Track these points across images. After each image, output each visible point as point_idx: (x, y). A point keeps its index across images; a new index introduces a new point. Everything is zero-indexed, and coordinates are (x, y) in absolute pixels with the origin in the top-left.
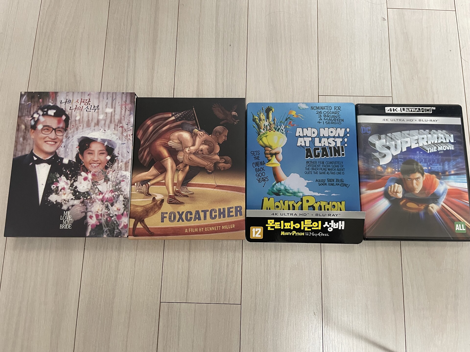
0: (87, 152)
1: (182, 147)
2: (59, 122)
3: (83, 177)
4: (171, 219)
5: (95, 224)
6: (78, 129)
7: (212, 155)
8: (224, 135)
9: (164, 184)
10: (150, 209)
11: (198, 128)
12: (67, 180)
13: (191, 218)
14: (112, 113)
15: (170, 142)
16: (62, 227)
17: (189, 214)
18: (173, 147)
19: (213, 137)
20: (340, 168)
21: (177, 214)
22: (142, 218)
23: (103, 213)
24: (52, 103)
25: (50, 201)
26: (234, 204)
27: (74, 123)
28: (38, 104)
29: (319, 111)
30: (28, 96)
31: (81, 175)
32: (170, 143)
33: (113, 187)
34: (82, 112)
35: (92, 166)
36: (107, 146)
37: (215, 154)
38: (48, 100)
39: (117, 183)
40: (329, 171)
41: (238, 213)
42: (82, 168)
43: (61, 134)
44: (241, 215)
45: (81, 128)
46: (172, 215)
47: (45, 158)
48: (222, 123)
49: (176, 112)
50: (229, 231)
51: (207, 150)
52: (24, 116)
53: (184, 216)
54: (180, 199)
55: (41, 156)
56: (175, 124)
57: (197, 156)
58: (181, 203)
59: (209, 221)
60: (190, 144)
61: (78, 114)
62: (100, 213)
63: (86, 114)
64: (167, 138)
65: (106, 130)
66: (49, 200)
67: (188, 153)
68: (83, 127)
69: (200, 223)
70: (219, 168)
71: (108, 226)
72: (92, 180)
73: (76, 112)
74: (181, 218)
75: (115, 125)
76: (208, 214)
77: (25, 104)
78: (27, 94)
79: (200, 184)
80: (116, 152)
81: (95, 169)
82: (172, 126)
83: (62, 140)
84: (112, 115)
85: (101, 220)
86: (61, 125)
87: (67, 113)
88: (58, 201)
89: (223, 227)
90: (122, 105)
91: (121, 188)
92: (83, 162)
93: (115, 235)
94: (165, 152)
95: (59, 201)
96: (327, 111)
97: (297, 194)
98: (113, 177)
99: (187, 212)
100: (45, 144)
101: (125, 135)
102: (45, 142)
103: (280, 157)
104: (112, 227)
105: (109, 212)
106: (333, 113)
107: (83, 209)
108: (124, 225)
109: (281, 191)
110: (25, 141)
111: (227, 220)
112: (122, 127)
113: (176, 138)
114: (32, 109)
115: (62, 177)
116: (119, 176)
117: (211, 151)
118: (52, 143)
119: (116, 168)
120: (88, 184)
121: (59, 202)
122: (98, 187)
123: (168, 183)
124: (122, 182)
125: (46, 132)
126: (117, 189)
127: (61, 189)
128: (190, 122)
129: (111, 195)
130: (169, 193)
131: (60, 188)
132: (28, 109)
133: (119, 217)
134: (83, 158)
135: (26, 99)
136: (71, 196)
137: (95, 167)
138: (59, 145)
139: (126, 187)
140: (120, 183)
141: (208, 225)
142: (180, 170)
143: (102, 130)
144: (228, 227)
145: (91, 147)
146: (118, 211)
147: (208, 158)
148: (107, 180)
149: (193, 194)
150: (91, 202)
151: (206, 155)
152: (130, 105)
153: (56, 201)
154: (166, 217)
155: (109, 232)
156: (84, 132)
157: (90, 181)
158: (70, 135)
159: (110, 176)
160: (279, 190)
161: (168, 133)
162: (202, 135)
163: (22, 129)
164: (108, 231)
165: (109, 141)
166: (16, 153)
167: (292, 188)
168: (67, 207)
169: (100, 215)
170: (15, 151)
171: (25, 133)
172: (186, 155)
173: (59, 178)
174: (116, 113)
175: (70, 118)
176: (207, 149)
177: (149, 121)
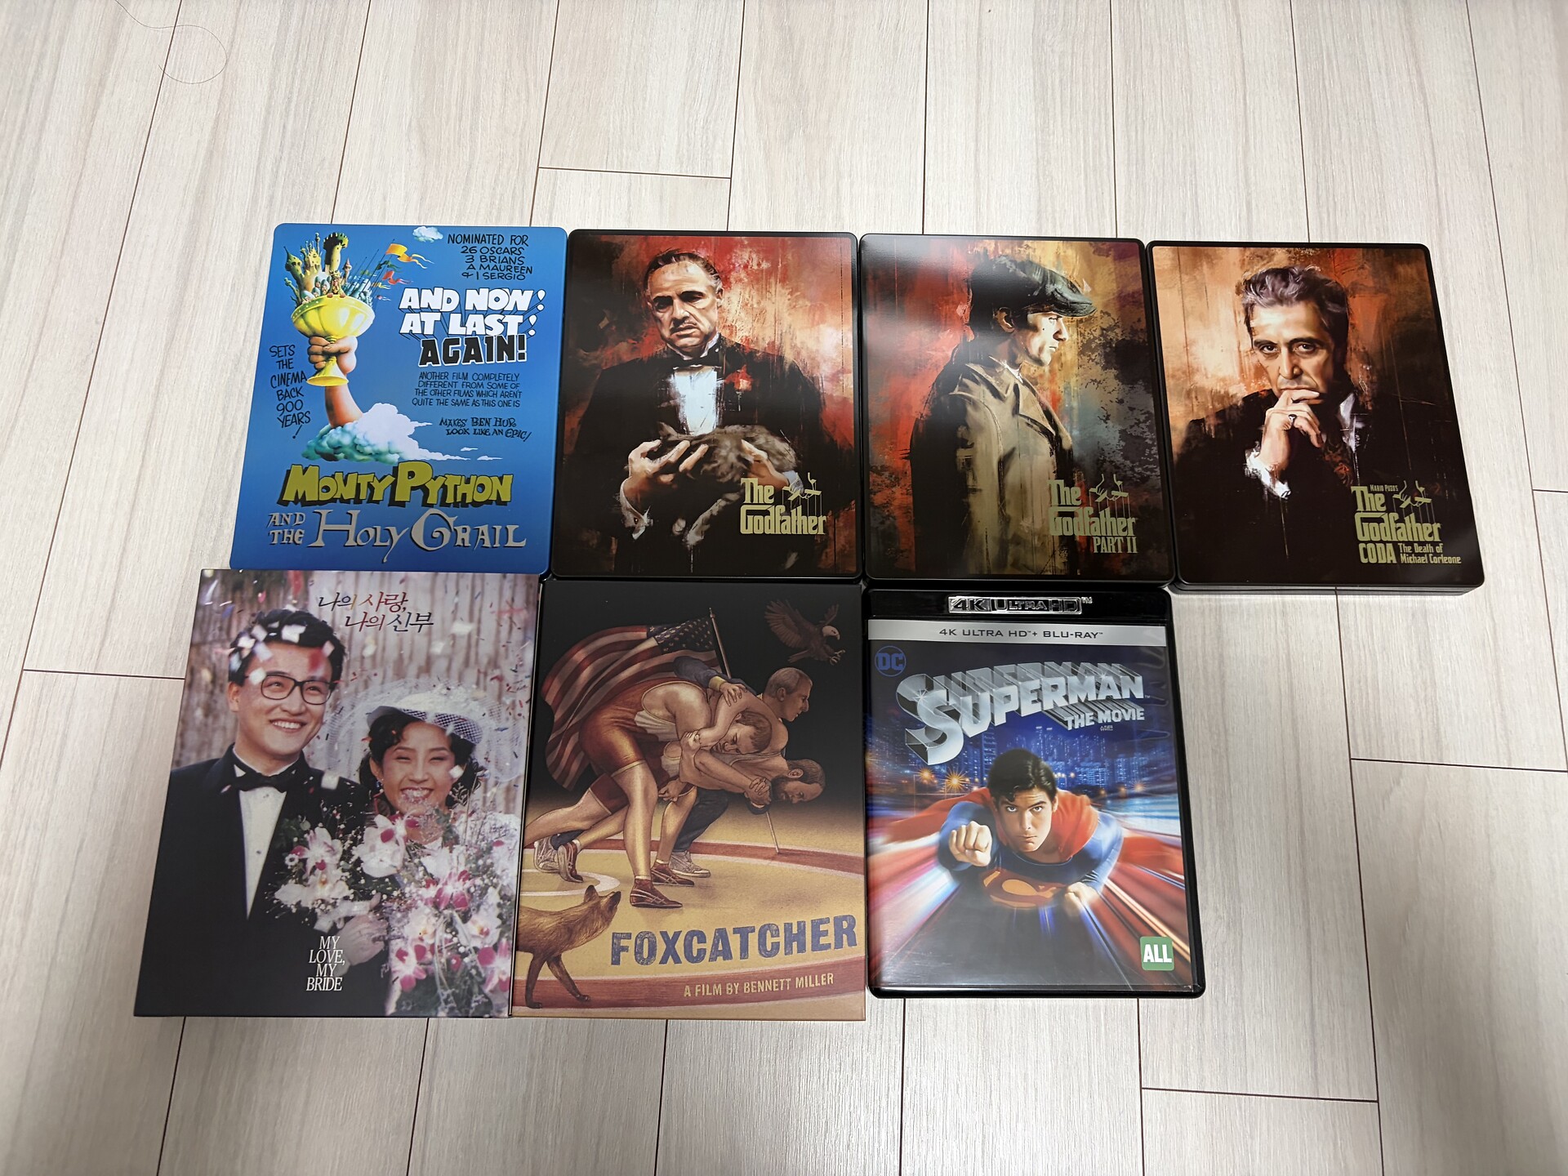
0: (395, 755)
1: (675, 730)
2: (314, 664)
3: (379, 832)
4: (642, 953)
5: (413, 976)
6: (369, 682)
7: (765, 754)
8: (800, 695)
9: (622, 845)
10: (580, 922)
11: (724, 671)
12: (333, 838)
13: (702, 952)
14: (469, 636)
15: (642, 716)
16: (313, 985)
17: (695, 938)
18: (649, 731)
19: (769, 699)
20: (509, 389)
21: (659, 938)
22: (553, 952)
23: (437, 944)
24: (295, 605)
25: (280, 903)
26: (832, 910)
27: (358, 664)
28: (252, 607)
29: (470, 246)
30: (223, 582)
31: (374, 825)
32: (642, 719)
33: (468, 861)
34: (381, 634)
35: (407, 798)
36: (452, 735)
37: (775, 753)
38: (282, 595)
39: (480, 850)
40: (479, 398)
41: (845, 936)
42: (378, 804)
43: (318, 699)
44: (852, 942)
45: (378, 679)
46: (646, 941)
47: (269, 770)
48: (794, 659)
49: (660, 624)
50: (818, 995)
51: (750, 740)
52: (211, 643)
53: (679, 947)
54: (668, 892)
55: (259, 766)
56: (656, 661)
57: (721, 757)
58: (674, 905)
59: (756, 963)
60: (700, 722)
61: (369, 640)
62: (428, 941)
63: (393, 637)
64: (632, 703)
65: (452, 688)
66: (275, 901)
67: (694, 748)
68: (384, 678)
69: (729, 969)
70: (787, 797)
71: (451, 982)
72: (406, 839)
73: (366, 634)
74: (671, 952)
75: (479, 671)
76: (753, 939)
77: (215, 608)
78: (219, 575)
79: (729, 846)
80: (479, 756)
81: (416, 805)
82: (647, 667)
83: (321, 717)
84: (472, 642)
85: (431, 963)
86: (321, 672)
87: (338, 635)
88: (303, 904)
89: (799, 982)
90: (500, 613)
91: (492, 865)
92: (380, 784)
93: (471, 1011)
94: (626, 748)
95: (307, 903)
96: (489, 246)
97: (383, 457)
98: (469, 832)
99: (692, 934)
100: (270, 727)
101: (508, 702)
102: (271, 721)
103: (351, 361)
104: (463, 987)
105: (455, 940)
106: (506, 250)
107: (379, 930)
108: (500, 981)
109: (340, 450)
110: (210, 720)
111: (811, 958)
112: (500, 678)
113: (659, 703)
114: (235, 623)
115: (317, 829)
116: (487, 828)
117: (762, 743)
118: (293, 726)
119: (480, 804)
120: (394, 853)
121: (307, 908)
122: (426, 861)
123: (634, 841)
124: (494, 848)
125: (274, 691)
126: (480, 868)
127: (314, 868)
128: (702, 656)
129: (461, 889)
130: (636, 872)
131: (310, 865)
132: (222, 621)
133: (486, 955)
134: (382, 771)
135: (218, 592)
136: (344, 889)
137: (417, 800)
138: (312, 731)
139: (505, 863)
140: (489, 849)
141: (754, 973)
142: (669, 802)
143: (440, 686)
144: (813, 982)
145: (405, 740)
146: (482, 936)
147: (755, 765)
148: (450, 840)
149: (708, 875)
150: (404, 907)
151: (749, 756)
152: (525, 612)
153: (298, 904)
154: (625, 949)
155: (456, 1003)
156: (386, 695)
157: (402, 842)
158: (345, 703)
159: (459, 828)
160: (338, 448)
161: (636, 687)
162: (735, 696)
163: (203, 683)
164: (452, 998)
165: (461, 722)
166: (181, 755)
167: (372, 442)
168: (331, 924)
169: (428, 948)
170: (179, 748)
171: (212, 693)
172: (688, 756)
173: (308, 832)
174: (482, 636)
175: (346, 651)
176: (752, 738)
177: (580, 652)
